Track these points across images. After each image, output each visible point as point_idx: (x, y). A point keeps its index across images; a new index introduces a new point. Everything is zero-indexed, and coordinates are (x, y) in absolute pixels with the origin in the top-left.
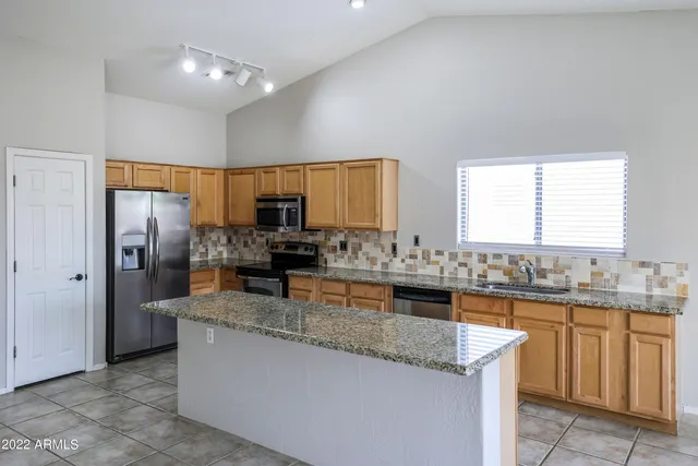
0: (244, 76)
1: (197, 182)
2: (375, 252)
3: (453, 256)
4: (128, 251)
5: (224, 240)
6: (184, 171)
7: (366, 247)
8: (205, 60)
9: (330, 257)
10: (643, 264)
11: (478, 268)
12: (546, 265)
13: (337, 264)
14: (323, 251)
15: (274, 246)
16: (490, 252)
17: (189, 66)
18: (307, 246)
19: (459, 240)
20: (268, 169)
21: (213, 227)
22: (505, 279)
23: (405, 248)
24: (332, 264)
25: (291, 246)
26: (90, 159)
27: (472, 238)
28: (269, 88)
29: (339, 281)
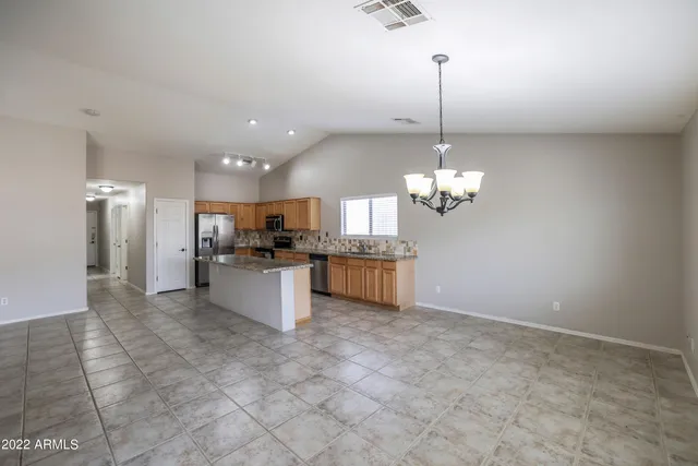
0: (254, 163)
1: (241, 210)
2: (312, 240)
3: (340, 241)
4: (205, 240)
5: (258, 236)
6: (234, 205)
7: (309, 238)
8: (234, 158)
9: (296, 242)
10: (403, 242)
11: (348, 246)
12: (372, 244)
13: (299, 246)
14: (294, 240)
15: (275, 238)
16: (352, 239)
17: (226, 161)
18: (287, 238)
19: (343, 233)
20: (271, 203)
21: (252, 231)
22: (357, 251)
23: (323, 238)
24: (297, 246)
25: (281, 238)
26: (187, 202)
27: (348, 233)
28: (267, 167)
29: (303, 253)
